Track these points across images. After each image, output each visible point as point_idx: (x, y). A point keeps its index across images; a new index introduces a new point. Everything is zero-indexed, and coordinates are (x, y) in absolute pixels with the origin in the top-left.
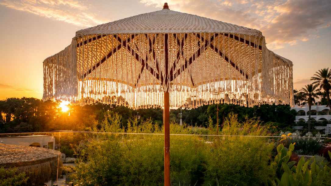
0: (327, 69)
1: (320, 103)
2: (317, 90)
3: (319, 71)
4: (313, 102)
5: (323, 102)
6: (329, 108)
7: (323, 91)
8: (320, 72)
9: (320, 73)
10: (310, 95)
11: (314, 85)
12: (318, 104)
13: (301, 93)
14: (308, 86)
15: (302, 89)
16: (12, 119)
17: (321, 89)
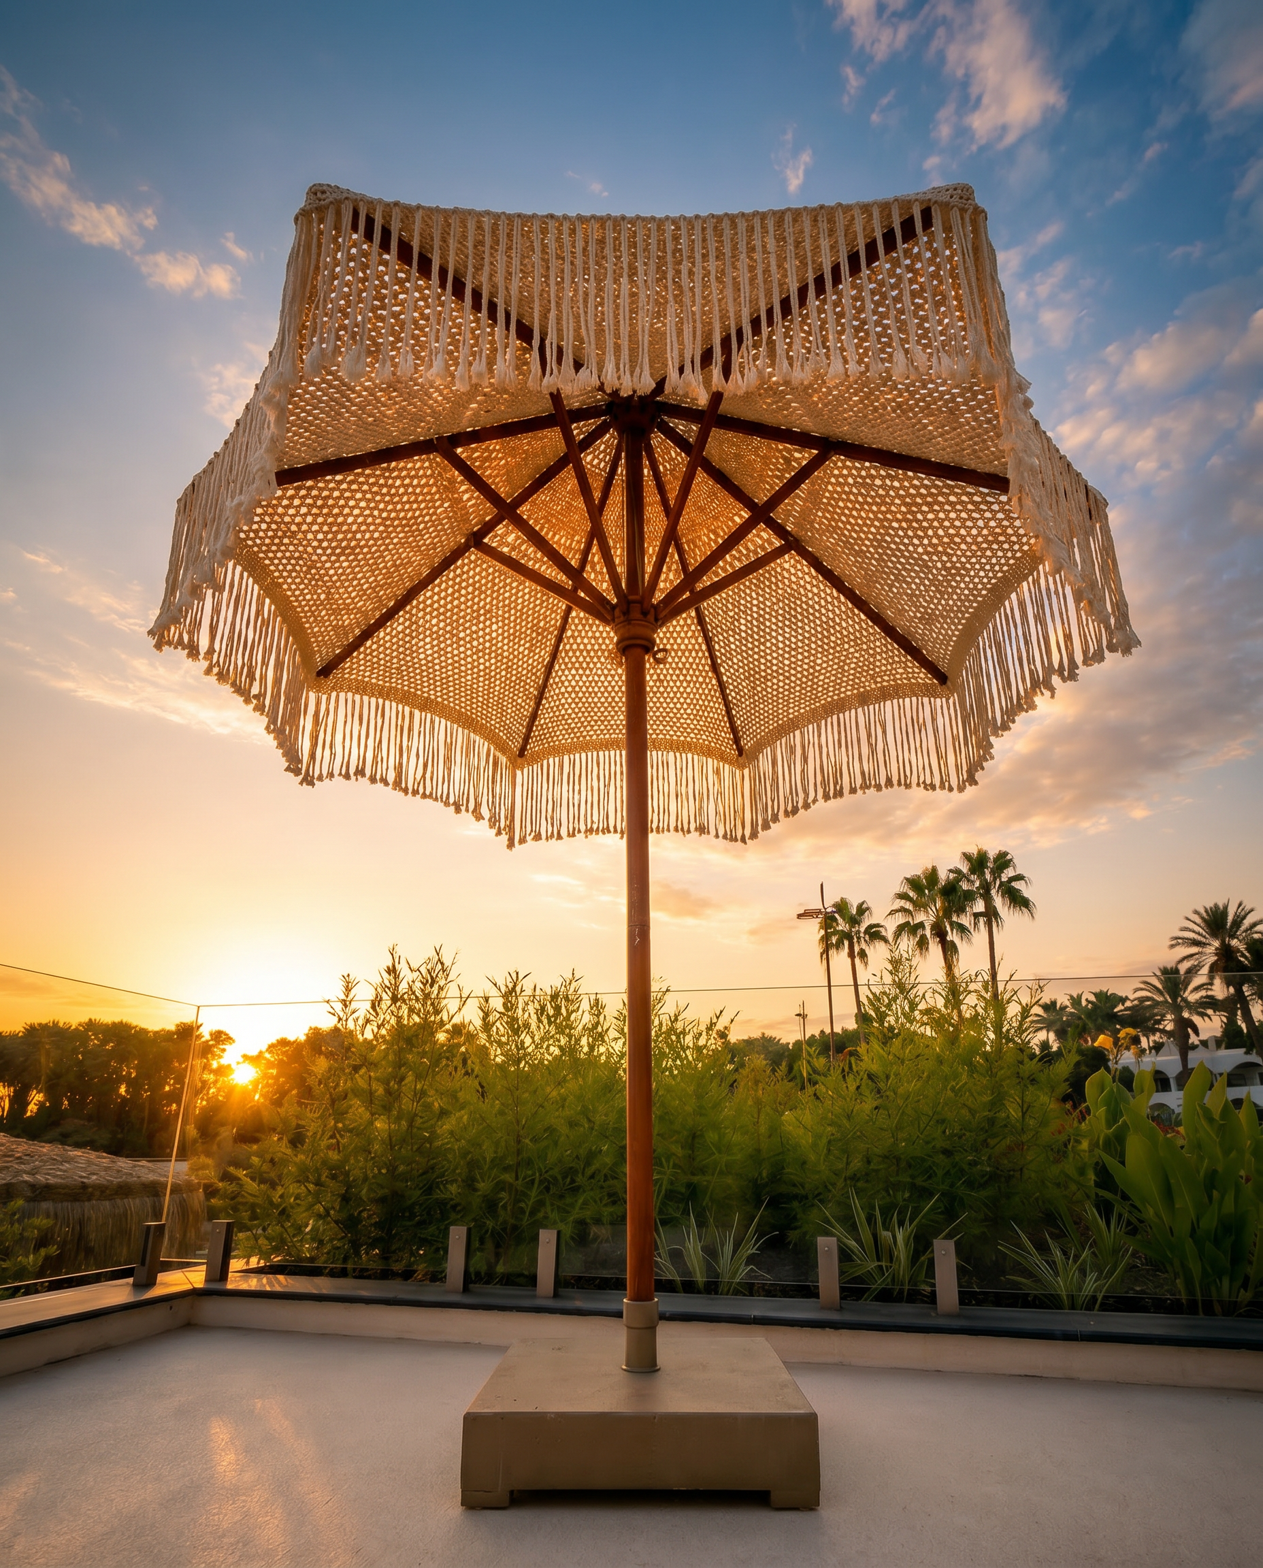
0: (1226, 908)
1: (1218, 1042)
2: (1197, 989)
3: (1196, 912)
4: (1193, 1039)
5: (1231, 1037)
6: (1254, 1058)
7: (1220, 990)
8: (1202, 918)
9: (1198, 920)
10: (1177, 1009)
11: (1183, 967)
12: (1212, 1045)
13: (1142, 1000)
14: (1165, 971)
15: (1142, 986)
16: (32, 1108)
17: (1212, 984)
